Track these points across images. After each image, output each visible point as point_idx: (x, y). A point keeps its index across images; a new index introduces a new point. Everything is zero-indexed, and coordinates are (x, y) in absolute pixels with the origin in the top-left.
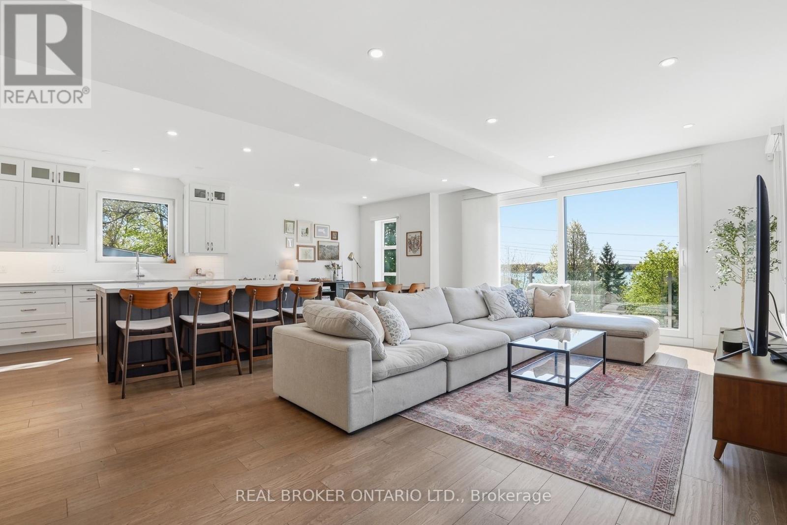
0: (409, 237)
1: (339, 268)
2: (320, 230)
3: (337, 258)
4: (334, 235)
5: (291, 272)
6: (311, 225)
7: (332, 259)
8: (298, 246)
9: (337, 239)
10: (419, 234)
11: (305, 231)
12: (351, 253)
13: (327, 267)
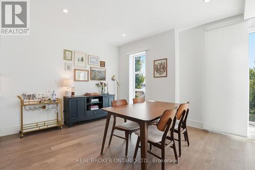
0: (156, 63)
1: (105, 85)
2: (92, 60)
3: (104, 79)
4: (103, 64)
5: (68, 89)
6: (86, 55)
7: (101, 79)
8: (75, 70)
9: (104, 67)
10: (165, 60)
11: (81, 59)
12: (114, 76)
13: (97, 85)
